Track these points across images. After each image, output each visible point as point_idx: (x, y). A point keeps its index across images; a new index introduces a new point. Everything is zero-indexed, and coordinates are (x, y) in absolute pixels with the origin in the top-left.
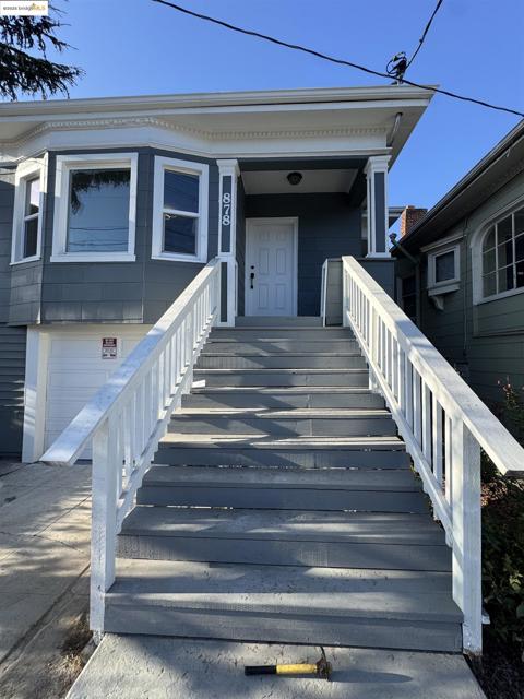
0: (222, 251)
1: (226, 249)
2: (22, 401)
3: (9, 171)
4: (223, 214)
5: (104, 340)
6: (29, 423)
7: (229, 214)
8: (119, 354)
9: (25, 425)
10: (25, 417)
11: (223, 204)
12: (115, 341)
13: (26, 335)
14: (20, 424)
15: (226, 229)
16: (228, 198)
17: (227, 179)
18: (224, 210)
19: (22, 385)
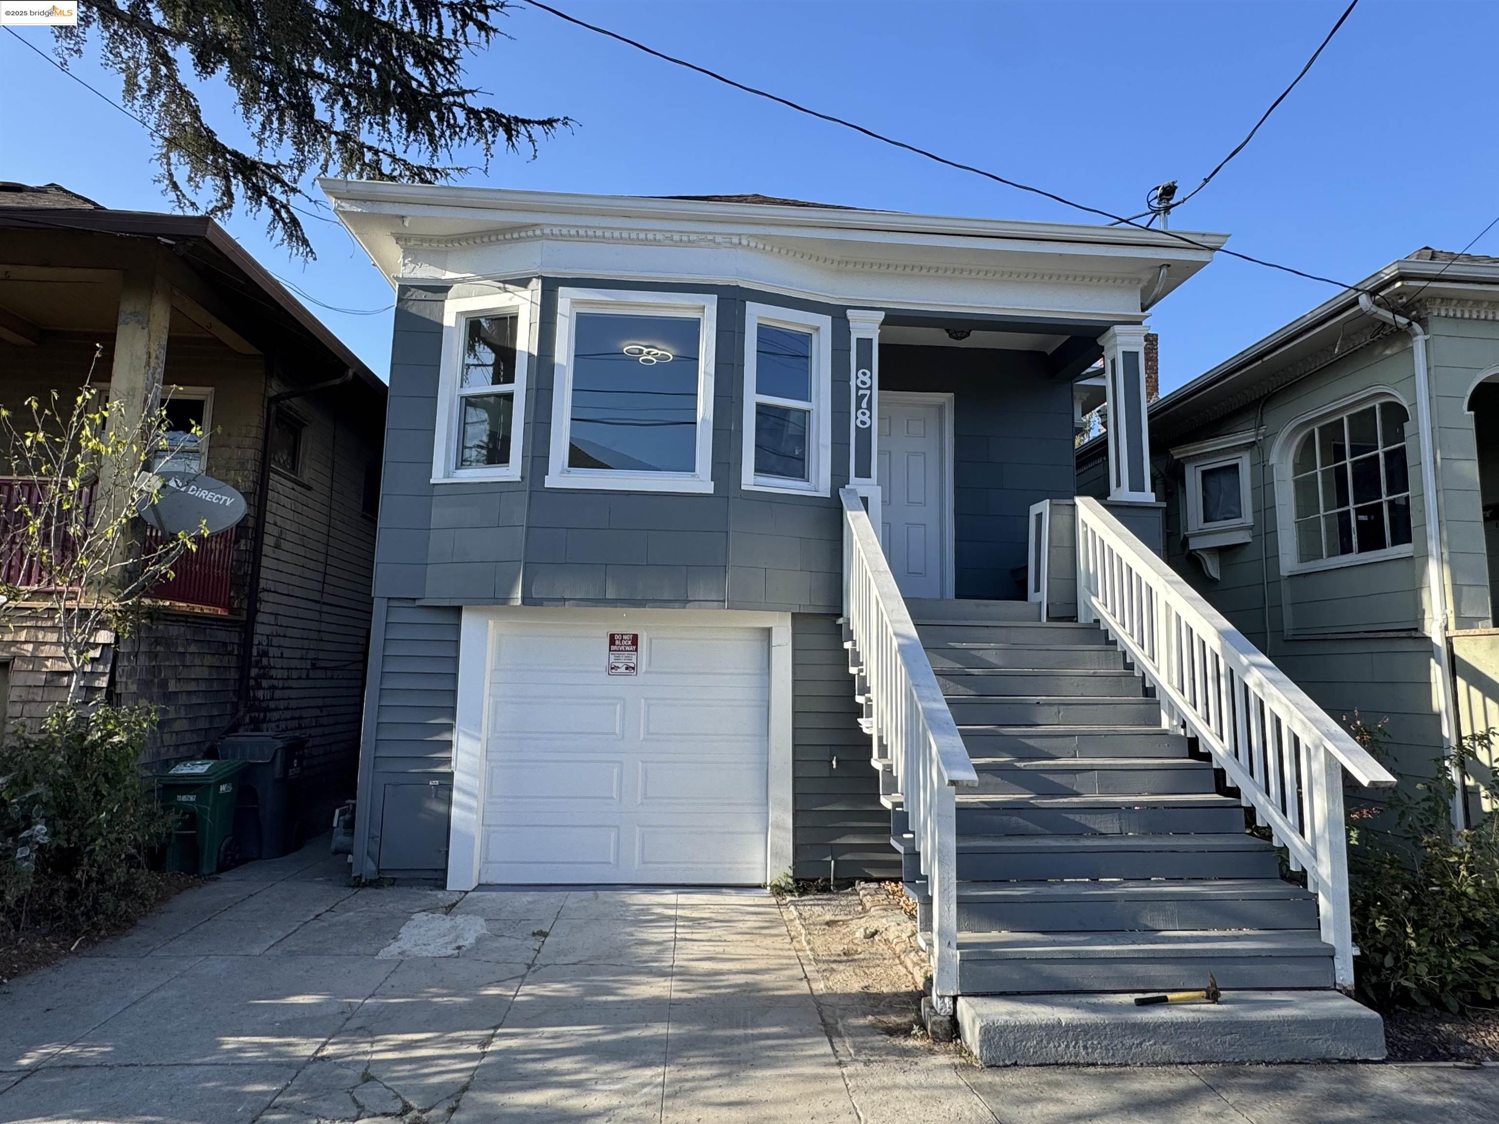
0: (857, 475)
1: (864, 472)
2: (448, 761)
3: (430, 296)
4: (858, 407)
5: (612, 639)
6: (462, 806)
7: (869, 408)
8: (643, 667)
9: (455, 811)
10: (456, 795)
11: (858, 388)
12: (635, 639)
13: (458, 626)
14: (441, 808)
15: (864, 435)
16: (866, 379)
17: (865, 344)
18: (860, 399)
19: (450, 728)
